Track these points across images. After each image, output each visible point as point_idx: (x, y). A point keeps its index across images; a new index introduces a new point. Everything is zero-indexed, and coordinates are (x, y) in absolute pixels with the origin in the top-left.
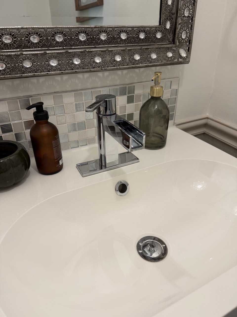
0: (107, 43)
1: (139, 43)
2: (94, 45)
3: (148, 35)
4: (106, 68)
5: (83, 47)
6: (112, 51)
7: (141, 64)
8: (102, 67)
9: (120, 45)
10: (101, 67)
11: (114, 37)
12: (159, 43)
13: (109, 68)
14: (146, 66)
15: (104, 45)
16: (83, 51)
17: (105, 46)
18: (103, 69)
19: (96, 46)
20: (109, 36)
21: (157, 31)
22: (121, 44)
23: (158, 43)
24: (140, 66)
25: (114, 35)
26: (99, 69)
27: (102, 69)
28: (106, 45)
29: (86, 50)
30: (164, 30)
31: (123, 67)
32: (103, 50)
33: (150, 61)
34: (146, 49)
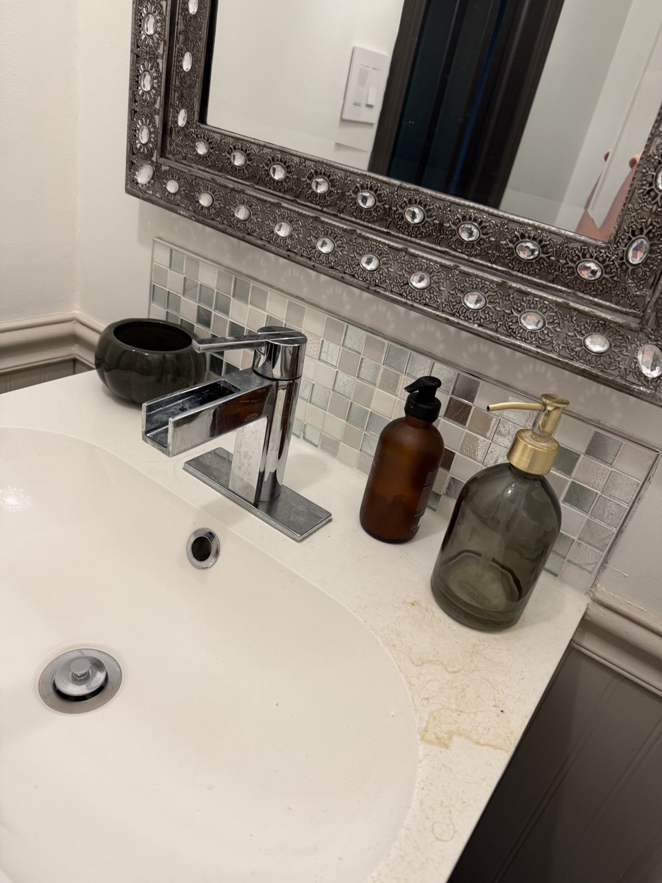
0: (420, 234)
1: (513, 269)
2: (388, 228)
3: (549, 257)
4: (378, 290)
5: (361, 222)
6: (416, 256)
7: (476, 325)
8: (371, 284)
9: (453, 253)
10: (370, 282)
11: (443, 226)
12: (585, 294)
13: (387, 293)
14: (492, 336)
15: (411, 236)
16: (350, 230)
17: (413, 240)
18: (371, 288)
19: (390, 231)
20: (429, 220)
21: (588, 256)
22: (456, 251)
23: (583, 292)
24: (473, 329)
25: (444, 222)
26: (363, 284)
27: (368, 288)
28: (416, 237)
29: (355, 231)
30: (613, 261)
31: (425, 308)
32: (395, 245)
33: (513, 329)
34: (519, 291)
